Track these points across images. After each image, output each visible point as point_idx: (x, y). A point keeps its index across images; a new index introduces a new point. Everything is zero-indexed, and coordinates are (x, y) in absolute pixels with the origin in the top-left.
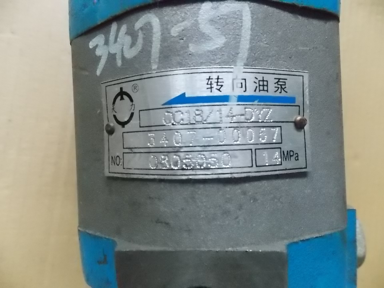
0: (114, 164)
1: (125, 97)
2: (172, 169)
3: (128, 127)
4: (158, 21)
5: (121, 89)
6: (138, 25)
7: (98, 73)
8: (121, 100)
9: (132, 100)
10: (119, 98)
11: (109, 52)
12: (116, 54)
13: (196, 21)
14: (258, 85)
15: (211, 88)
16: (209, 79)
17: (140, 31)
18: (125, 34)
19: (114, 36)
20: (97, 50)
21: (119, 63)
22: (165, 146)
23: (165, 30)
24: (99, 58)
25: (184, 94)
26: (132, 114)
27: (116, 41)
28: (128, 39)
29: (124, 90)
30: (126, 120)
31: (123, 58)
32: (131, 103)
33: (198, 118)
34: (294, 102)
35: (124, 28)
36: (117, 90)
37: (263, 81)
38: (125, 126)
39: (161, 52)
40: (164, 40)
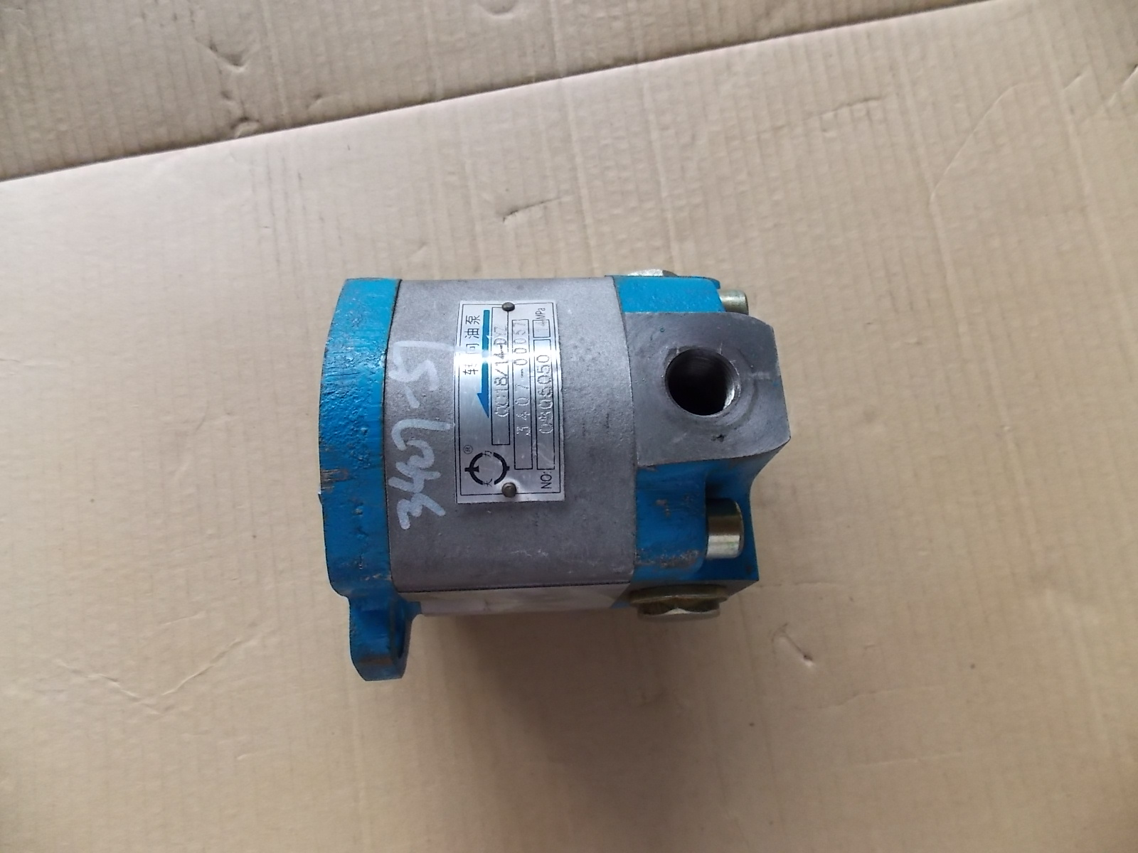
0: (550, 483)
1: (475, 466)
2: (553, 407)
3: (509, 462)
4: (400, 422)
5: (466, 470)
6: (401, 446)
7: (441, 513)
8: (478, 471)
9: (480, 455)
10: (476, 473)
11: (421, 492)
12: (425, 480)
13: (407, 384)
14: (472, 336)
15: (474, 371)
16: (465, 372)
17: (408, 444)
18: (406, 464)
19: (404, 482)
20: (414, 515)
21: (437, 475)
22: (529, 414)
23: (411, 414)
24: (425, 510)
25: (478, 394)
26: (496, 455)
27: (410, 480)
28: (414, 460)
29: (468, 467)
30: (500, 463)
31: (431, 469)
32: (484, 456)
33: (504, 381)
34: (489, 311)
35: (400, 467)
36: (466, 475)
37: (468, 332)
38: (508, 465)
39: (433, 418)
40: (420, 415)
